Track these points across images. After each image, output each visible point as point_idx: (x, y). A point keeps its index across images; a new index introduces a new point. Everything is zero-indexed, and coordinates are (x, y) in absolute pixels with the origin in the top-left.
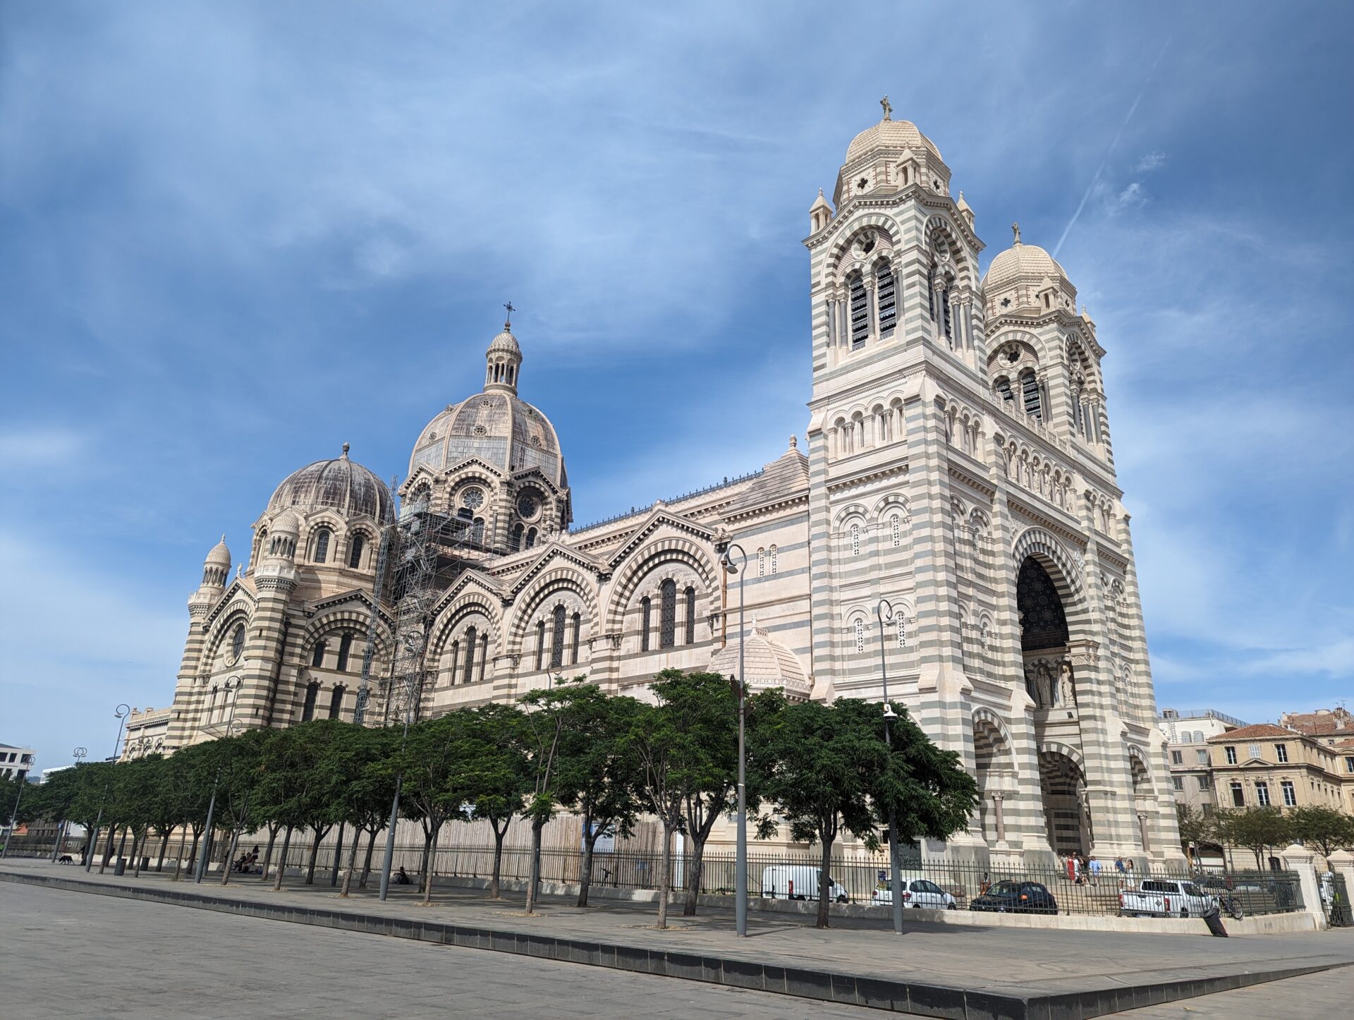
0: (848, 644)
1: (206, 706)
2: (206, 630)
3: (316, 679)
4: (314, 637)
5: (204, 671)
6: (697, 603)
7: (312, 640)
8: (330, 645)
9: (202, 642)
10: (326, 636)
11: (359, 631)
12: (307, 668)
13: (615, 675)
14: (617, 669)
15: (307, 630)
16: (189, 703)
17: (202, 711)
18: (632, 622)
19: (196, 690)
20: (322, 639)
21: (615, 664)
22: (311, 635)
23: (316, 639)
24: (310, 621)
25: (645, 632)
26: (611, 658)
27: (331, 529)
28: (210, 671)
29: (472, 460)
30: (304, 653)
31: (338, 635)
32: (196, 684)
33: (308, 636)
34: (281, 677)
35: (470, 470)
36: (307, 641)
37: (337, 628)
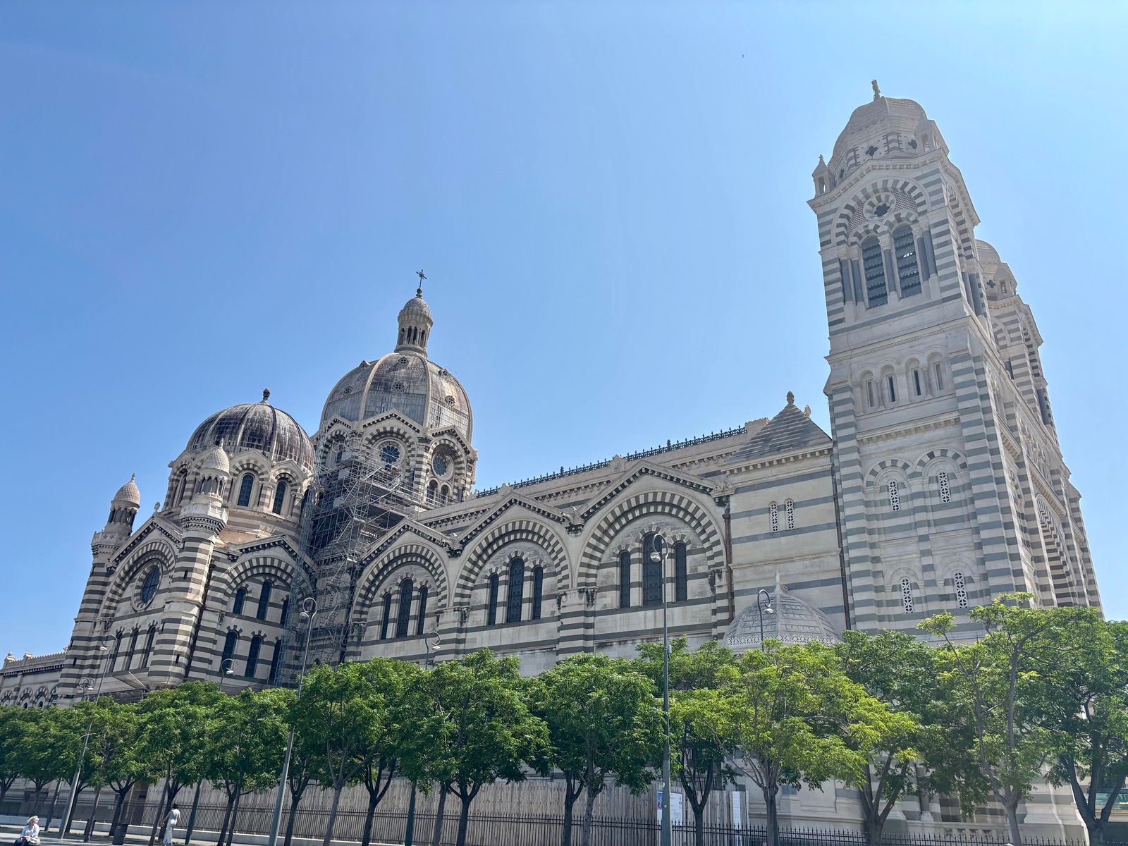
0: (894, 603)
1: (108, 652)
2: (110, 572)
3: (235, 626)
4: (236, 583)
5: (107, 615)
6: (689, 558)
7: (234, 585)
8: (250, 592)
9: (105, 584)
10: (247, 582)
11: (280, 578)
12: (227, 614)
13: (590, 632)
14: (592, 626)
15: (230, 574)
16: (87, 649)
17: (102, 657)
18: (608, 576)
19: (96, 634)
20: (244, 585)
21: (591, 620)
22: (234, 579)
23: (238, 585)
24: (235, 565)
25: (624, 587)
26: (586, 614)
27: (256, 472)
28: (113, 615)
29: (391, 415)
30: (226, 599)
31: (259, 582)
32: (97, 629)
33: (230, 580)
34: (203, 623)
35: (388, 424)
36: (228, 584)
37: (259, 574)
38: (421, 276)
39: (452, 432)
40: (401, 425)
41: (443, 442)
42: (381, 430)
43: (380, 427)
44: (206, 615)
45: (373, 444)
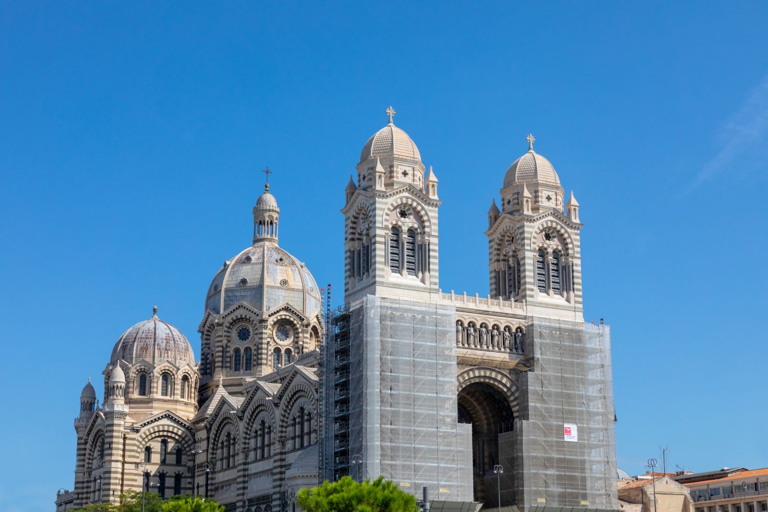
1: (92, 489)
2: (86, 442)
3: (147, 470)
4: (143, 445)
5: (88, 468)
6: (312, 422)
7: (141, 446)
8: (154, 448)
9: (85, 450)
10: (149, 443)
11: (171, 437)
12: (141, 464)
13: (283, 463)
14: (284, 460)
15: (138, 440)
16: (83, 488)
17: (90, 492)
18: (289, 432)
19: (86, 480)
20: (148, 445)
21: (284, 457)
22: (140, 443)
24: (139, 434)
25: (294, 438)
26: (281, 453)
27: (146, 372)
28: (91, 468)
29: (239, 306)
30: (137, 455)
31: (158, 441)
32: (86, 476)
33: (138, 444)
34: (125, 471)
35: (238, 313)
36: (138, 447)
37: (156, 437)
38: (267, 172)
39: (286, 309)
40: (247, 312)
41: (279, 318)
42: (235, 318)
43: (233, 316)
44: (126, 466)
45: (231, 329)
